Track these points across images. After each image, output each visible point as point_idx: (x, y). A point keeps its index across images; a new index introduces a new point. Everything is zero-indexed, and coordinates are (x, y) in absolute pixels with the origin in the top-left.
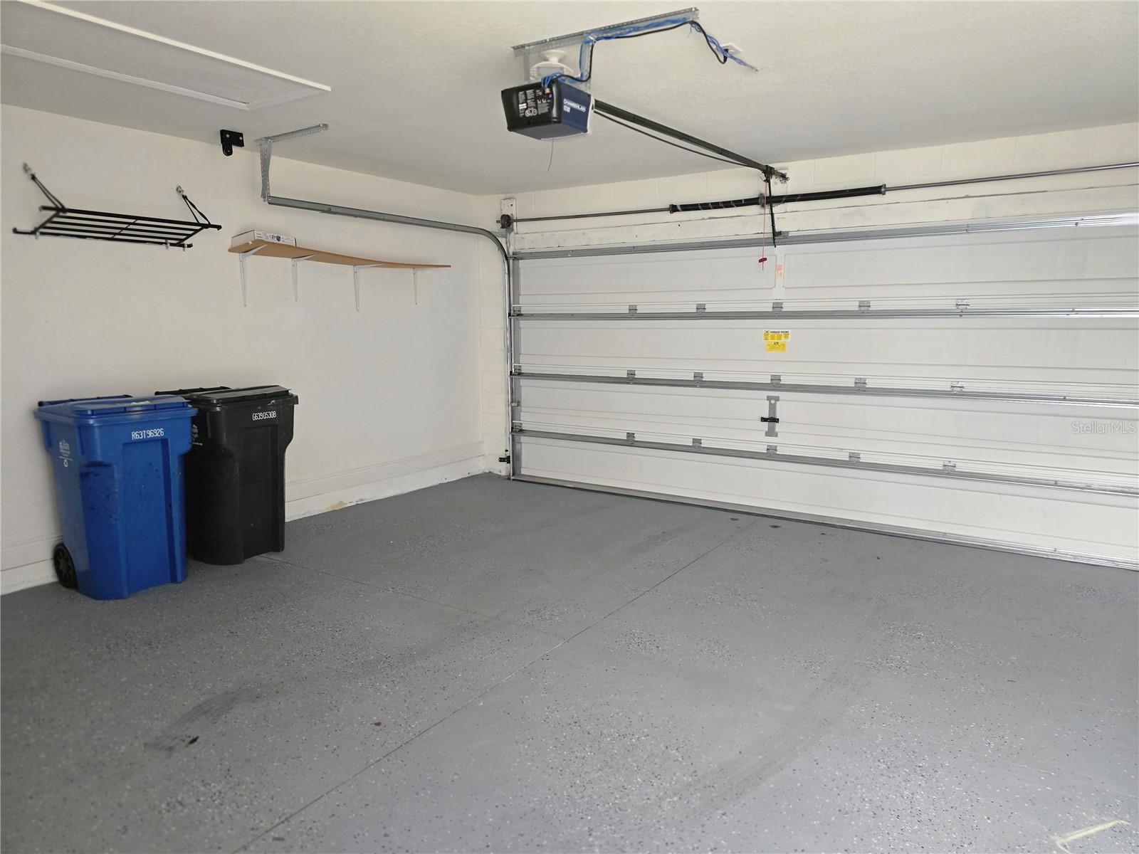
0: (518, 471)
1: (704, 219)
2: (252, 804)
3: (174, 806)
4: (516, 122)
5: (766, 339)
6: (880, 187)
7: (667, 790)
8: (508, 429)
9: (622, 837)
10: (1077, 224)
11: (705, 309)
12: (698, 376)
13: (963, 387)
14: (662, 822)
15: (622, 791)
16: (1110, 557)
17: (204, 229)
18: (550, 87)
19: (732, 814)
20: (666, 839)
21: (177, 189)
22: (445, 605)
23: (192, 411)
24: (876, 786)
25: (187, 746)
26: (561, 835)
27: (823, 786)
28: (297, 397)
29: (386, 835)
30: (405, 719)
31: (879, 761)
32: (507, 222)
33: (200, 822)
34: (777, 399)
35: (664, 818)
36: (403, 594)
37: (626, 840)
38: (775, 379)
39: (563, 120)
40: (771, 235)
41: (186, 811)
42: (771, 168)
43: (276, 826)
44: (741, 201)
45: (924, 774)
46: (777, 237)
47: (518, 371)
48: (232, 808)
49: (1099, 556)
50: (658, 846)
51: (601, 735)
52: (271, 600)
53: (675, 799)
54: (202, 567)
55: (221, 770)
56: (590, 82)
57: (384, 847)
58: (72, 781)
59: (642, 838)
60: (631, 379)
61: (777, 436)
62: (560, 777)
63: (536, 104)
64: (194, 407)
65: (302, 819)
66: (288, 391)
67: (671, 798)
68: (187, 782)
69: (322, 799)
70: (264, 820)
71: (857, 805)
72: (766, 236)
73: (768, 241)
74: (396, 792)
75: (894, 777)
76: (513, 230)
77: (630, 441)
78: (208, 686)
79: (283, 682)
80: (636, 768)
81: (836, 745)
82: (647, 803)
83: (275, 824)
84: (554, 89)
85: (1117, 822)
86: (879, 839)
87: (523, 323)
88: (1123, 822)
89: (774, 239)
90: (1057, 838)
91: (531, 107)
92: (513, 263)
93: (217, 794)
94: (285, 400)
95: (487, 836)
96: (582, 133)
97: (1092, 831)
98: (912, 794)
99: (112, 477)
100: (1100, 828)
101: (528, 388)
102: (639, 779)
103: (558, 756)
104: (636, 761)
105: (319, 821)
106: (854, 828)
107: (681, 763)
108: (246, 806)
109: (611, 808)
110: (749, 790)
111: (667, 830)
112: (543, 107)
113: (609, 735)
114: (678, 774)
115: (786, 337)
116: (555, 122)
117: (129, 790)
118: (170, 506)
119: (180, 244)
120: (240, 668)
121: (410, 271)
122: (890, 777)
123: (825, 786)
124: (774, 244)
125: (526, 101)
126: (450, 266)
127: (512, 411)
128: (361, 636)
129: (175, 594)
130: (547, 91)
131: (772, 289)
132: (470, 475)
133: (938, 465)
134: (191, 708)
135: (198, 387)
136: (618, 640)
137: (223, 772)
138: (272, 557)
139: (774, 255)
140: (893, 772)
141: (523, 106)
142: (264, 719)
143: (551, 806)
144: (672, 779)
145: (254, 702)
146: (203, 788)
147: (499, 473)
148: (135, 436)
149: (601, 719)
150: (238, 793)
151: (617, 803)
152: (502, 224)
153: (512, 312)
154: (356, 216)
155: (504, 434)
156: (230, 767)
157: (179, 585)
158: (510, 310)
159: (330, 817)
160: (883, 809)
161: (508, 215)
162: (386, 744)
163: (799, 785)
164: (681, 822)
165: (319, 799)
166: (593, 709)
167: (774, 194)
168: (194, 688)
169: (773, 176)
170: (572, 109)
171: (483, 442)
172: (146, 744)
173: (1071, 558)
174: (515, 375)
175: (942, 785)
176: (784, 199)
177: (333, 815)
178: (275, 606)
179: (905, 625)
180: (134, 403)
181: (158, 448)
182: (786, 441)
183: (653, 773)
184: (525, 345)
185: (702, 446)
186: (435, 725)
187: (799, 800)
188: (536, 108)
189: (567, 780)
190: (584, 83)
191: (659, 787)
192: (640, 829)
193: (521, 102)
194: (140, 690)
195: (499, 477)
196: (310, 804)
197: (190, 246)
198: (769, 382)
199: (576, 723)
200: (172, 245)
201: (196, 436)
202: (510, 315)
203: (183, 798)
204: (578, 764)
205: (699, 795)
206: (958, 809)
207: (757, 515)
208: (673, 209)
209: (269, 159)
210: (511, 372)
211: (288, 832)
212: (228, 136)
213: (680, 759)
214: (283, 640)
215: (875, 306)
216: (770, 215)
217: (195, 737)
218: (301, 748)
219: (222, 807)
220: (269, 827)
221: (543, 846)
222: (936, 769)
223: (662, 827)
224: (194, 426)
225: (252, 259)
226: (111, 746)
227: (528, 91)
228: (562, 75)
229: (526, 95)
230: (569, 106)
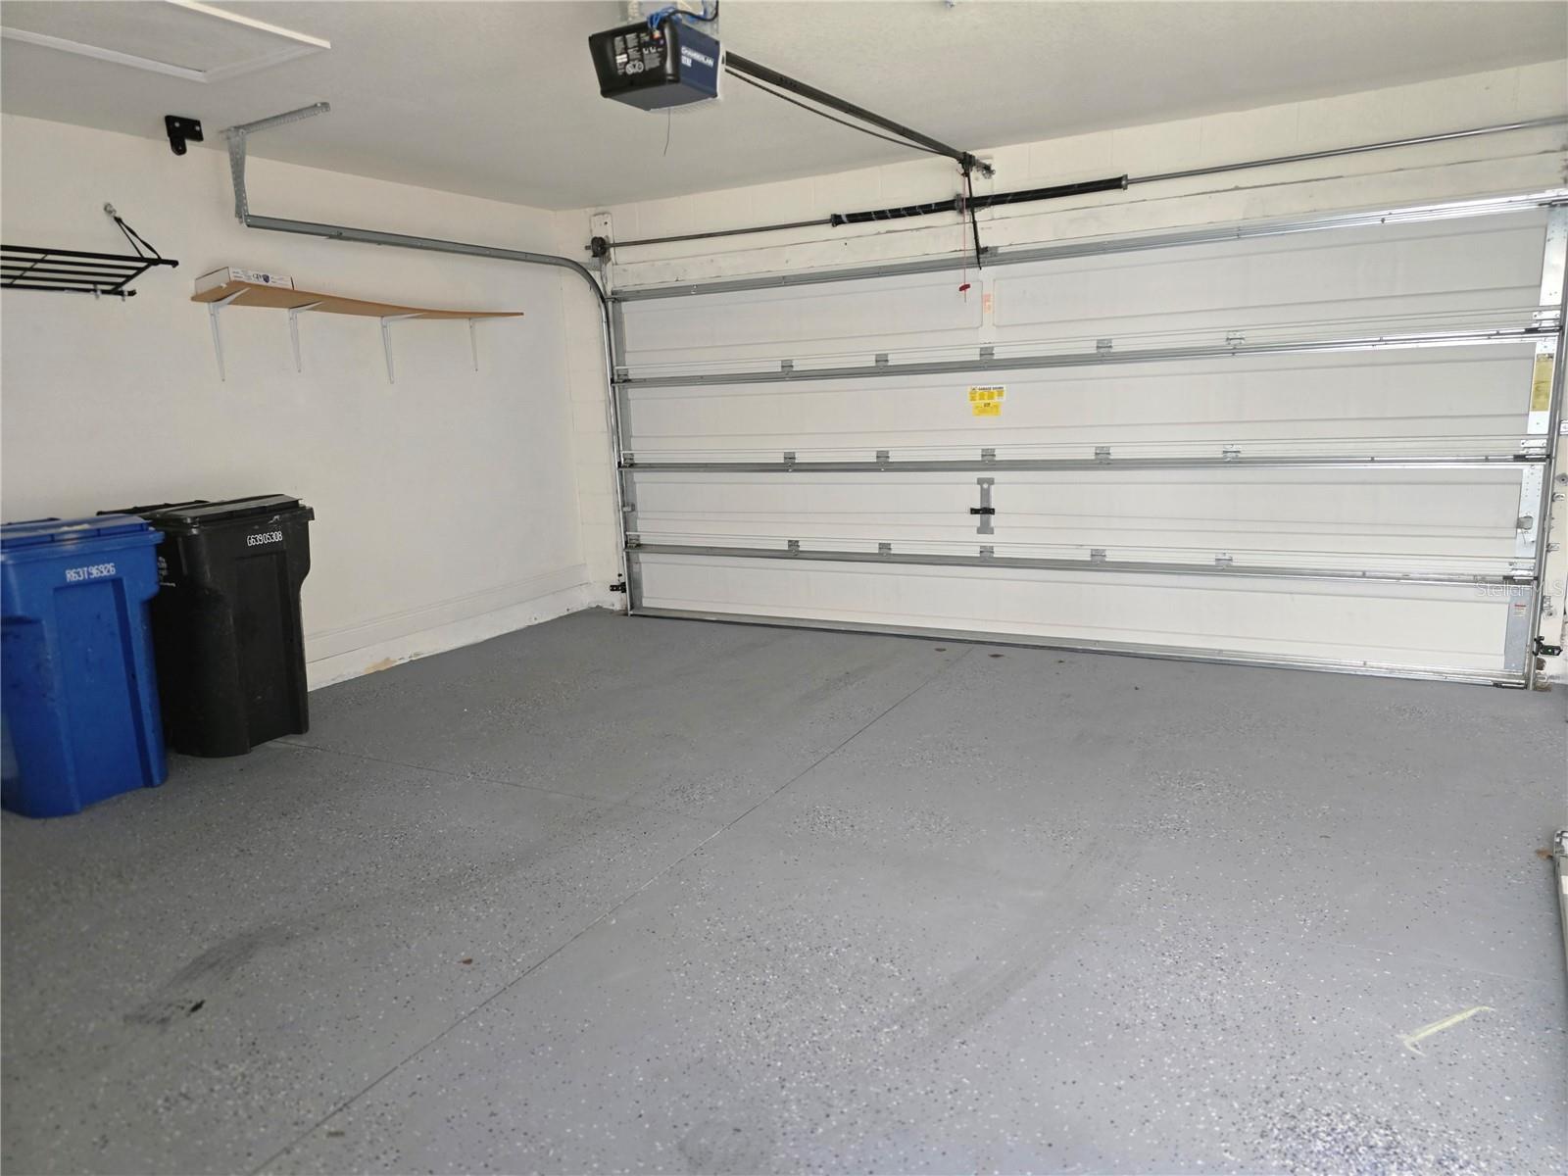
0: (638, 603)
1: (879, 233)
2: (292, 1089)
3: (177, 1101)
4: (613, 84)
5: (973, 399)
6: (1120, 179)
7: (884, 1017)
8: (619, 545)
9: (827, 1086)
10: (1383, 220)
11: (887, 361)
12: (882, 456)
13: (1239, 452)
14: (881, 1060)
15: (820, 1024)
16: (1435, 669)
17: (152, 267)
18: (661, 28)
19: (974, 1041)
20: (888, 1084)
21: (105, 209)
22: (550, 792)
23: (156, 536)
24: (1163, 989)
25: (189, 1015)
26: (742, 1091)
27: (1092, 994)
28: (311, 510)
29: (493, 1114)
30: (506, 952)
31: (1163, 954)
32: (600, 248)
33: (218, 1121)
34: (991, 482)
35: (882, 1056)
36: (488, 780)
37: (832, 1090)
38: (988, 454)
39: (682, 78)
40: (974, 253)
41: (194, 1107)
42: (971, 156)
43: (330, 1116)
44: (930, 205)
45: (1223, 967)
46: (982, 255)
47: (629, 461)
48: (264, 1097)
49: (1422, 668)
50: (877, 1094)
51: (786, 950)
52: (296, 802)
53: (895, 1028)
54: (190, 761)
55: (241, 1045)
56: (717, 23)
57: (491, 1131)
58: (17, 1079)
59: (855, 1085)
60: (790, 465)
61: (992, 533)
62: (734, 1012)
63: (642, 54)
64: (157, 530)
65: (368, 1102)
66: (297, 501)
67: (888, 1027)
68: (192, 1066)
69: (395, 1072)
70: (313, 1109)
71: (1139, 1015)
72: (968, 254)
73: (970, 261)
74: (503, 1054)
75: (1185, 974)
76: (610, 259)
77: (794, 552)
78: (213, 927)
79: (323, 915)
80: (837, 992)
81: (1105, 938)
82: (856, 1037)
83: (328, 1113)
84: (667, 31)
85: (1478, 1009)
86: (1173, 1058)
87: (632, 393)
88: (1487, 1008)
89: (978, 259)
90: (1404, 1036)
91: (634, 60)
92: (613, 307)
93: (240, 1078)
94: (294, 516)
95: (638, 1102)
96: (710, 99)
97: (1448, 1023)
98: (1212, 995)
99: (42, 638)
100: (1458, 1018)
101: (644, 484)
102: (843, 1006)
103: (728, 984)
104: (837, 982)
105: (394, 1103)
106: (1139, 1046)
107: (899, 978)
108: (283, 1093)
109: (808, 1048)
110: (994, 1007)
111: (888, 1071)
112: (652, 57)
113: (796, 950)
114: (896, 994)
115: (1000, 394)
116: (670, 81)
117: (107, 1085)
118: (134, 676)
119: (117, 290)
120: (258, 899)
121: (465, 323)
122: (1179, 975)
123: (1096, 993)
124: (979, 264)
125: (625, 50)
126: (522, 314)
127: (625, 518)
128: (433, 842)
129: (152, 803)
130: (657, 34)
131: (978, 328)
132: (570, 612)
133: (1209, 560)
134: (190, 960)
135: (161, 502)
136: (797, 820)
137: (244, 1046)
138: (292, 741)
139: (978, 281)
140: (1182, 968)
141: (621, 59)
142: (300, 968)
143: (724, 1052)
144: (888, 1001)
145: (282, 946)
146: (217, 1073)
147: (611, 608)
148: (71, 576)
149: (784, 929)
150: (271, 1074)
151: (816, 1041)
152: (594, 252)
153: (616, 378)
154: (379, 243)
155: (615, 551)
156: (256, 1039)
157: (157, 789)
158: (613, 374)
159: (410, 1096)
160: (1174, 1018)
161: (601, 238)
162: (482, 988)
163: (1060, 995)
164: (906, 1058)
165: (391, 1072)
166: (771, 917)
167: (975, 195)
168: (191, 933)
169: (974, 168)
170: (694, 61)
171: (585, 564)
172: (126, 1018)
173: (1385, 673)
174: (625, 467)
175: (1249, 979)
176: (989, 201)
177: (414, 1093)
178: (303, 810)
179: (1179, 773)
180: (66, 529)
181: (109, 591)
182: (1004, 540)
183: (862, 996)
184: (637, 424)
185: (892, 552)
186: (550, 956)
187: (1063, 1015)
188: (642, 60)
189: (744, 1016)
190: (709, 24)
191: (872, 1014)
192: (850, 1073)
193: (618, 52)
194: (111, 941)
195: (612, 612)
196: (377, 1082)
197: (132, 293)
198: (980, 459)
199: (749, 937)
200: (104, 292)
201: (164, 573)
202: (612, 381)
203: (188, 1088)
204: (757, 992)
205: (927, 1020)
206: (1273, 1009)
207: (971, 642)
208: (836, 220)
209: (242, 159)
210: (619, 463)
211: (350, 1123)
212: (177, 125)
213: (897, 974)
214: (319, 856)
215: (1118, 346)
216: (972, 225)
217: (199, 1001)
218: (358, 1004)
219: (249, 1097)
220: (320, 1118)
221: (717, 1108)
222: (1238, 960)
223: (880, 1068)
224: (160, 558)
225: (228, 312)
226: (74, 1024)
227: (628, 36)
228: (677, 12)
229: (625, 41)
230: (689, 57)
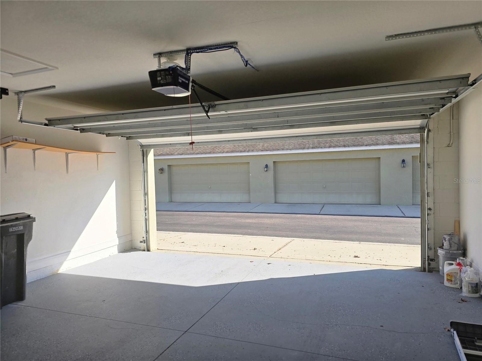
4: (156, 85)
8: (144, 227)
56: (190, 71)
63: (166, 78)
66: (30, 215)
91: (163, 79)
94: (28, 220)
112: (169, 79)
121: (95, 155)
125: (160, 76)
126: (115, 153)
130: (171, 72)
132: (125, 250)
141: (159, 79)
147: (140, 249)
155: (142, 229)
170: (182, 81)
171: (131, 234)
188: (166, 79)
190: (187, 71)
193: (158, 76)
227: (161, 72)
228: (177, 66)
229: (161, 74)
230: (181, 80)
